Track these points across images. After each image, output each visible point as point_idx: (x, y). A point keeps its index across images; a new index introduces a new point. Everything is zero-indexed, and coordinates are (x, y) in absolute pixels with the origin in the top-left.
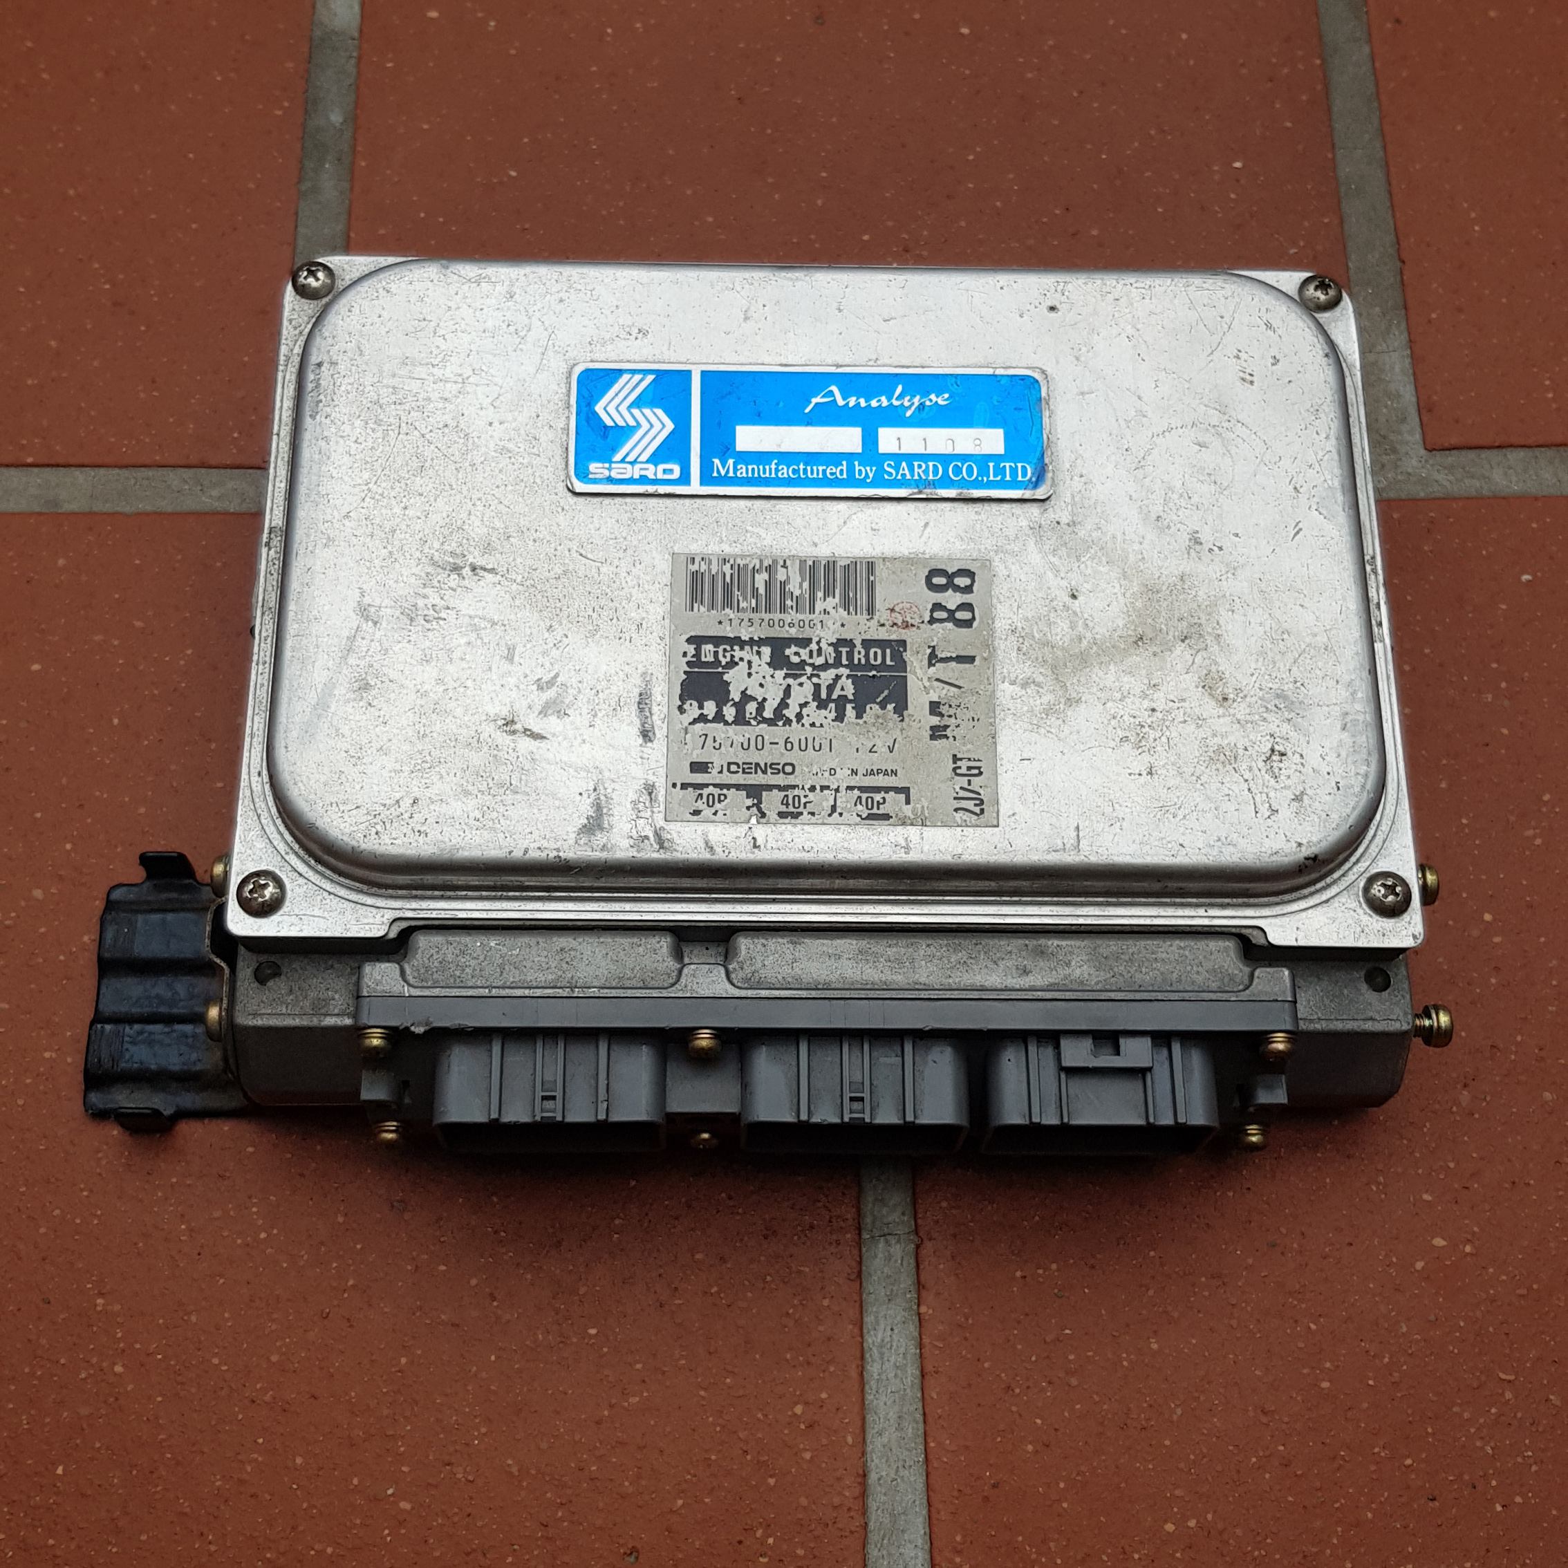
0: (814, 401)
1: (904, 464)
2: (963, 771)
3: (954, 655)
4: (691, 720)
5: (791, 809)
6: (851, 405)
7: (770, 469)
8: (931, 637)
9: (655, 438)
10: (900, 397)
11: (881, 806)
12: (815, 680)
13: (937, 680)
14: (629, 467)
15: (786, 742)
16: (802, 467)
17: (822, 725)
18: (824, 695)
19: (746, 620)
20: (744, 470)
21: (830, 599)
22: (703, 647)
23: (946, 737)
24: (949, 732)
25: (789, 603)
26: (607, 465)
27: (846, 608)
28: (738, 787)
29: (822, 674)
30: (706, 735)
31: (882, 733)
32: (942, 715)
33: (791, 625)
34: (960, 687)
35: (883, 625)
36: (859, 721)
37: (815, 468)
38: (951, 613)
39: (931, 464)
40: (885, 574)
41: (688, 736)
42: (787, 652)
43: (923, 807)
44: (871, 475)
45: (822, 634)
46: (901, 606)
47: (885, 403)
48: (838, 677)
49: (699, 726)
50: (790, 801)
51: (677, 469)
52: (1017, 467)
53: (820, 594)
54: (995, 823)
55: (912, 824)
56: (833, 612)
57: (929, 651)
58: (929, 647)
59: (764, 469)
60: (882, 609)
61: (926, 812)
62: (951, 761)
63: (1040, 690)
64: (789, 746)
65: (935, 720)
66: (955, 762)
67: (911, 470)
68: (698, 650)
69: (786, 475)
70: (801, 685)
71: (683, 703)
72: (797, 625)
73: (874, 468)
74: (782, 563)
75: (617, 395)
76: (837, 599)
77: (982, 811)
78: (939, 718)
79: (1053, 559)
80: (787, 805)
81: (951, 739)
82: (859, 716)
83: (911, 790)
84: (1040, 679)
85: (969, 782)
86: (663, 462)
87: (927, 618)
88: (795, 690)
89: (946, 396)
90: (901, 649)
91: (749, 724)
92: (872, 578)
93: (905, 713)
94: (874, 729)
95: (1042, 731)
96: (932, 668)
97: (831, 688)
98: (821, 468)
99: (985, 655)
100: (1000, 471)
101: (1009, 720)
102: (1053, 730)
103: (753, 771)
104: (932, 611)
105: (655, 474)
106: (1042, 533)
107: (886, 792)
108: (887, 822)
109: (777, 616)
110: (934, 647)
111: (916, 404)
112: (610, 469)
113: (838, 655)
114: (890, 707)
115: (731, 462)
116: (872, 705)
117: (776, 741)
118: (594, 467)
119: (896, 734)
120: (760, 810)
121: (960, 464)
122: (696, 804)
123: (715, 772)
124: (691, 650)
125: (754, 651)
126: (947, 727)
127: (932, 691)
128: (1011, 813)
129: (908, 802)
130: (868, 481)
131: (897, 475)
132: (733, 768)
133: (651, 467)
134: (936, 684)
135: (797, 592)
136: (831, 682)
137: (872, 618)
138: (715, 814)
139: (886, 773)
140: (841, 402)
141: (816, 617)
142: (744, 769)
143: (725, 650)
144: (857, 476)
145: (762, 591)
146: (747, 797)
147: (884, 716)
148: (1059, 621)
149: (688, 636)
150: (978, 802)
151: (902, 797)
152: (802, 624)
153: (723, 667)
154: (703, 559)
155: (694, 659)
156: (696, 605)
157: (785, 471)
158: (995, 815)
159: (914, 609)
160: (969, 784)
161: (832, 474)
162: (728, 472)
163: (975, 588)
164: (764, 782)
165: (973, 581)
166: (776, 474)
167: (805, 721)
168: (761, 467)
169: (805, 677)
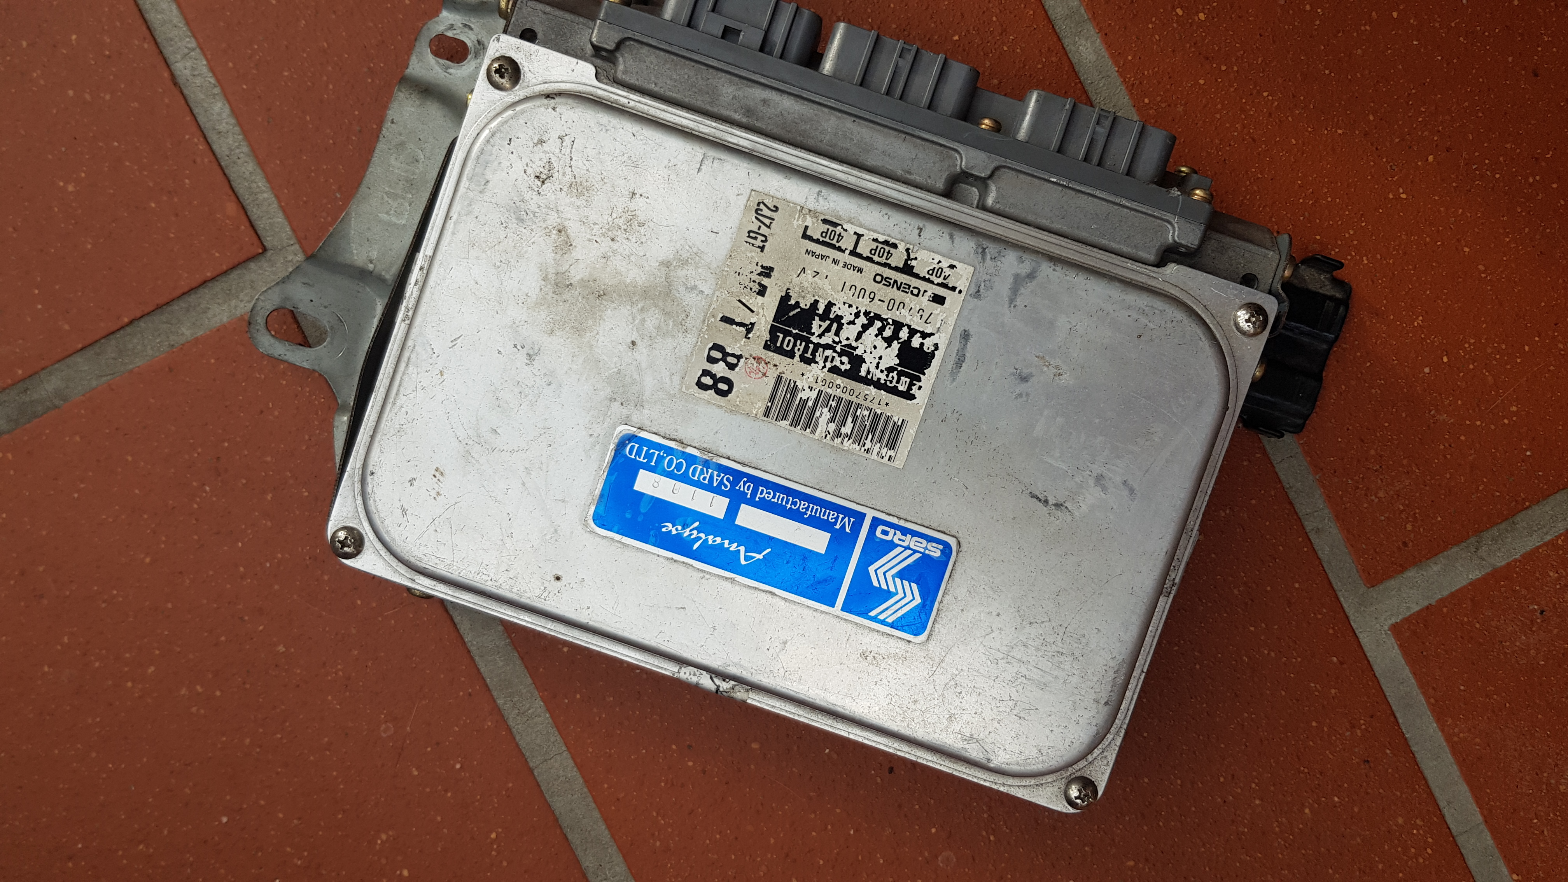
0: (760, 556)
1: (715, 485)
2: (760, 238)
3: (734, 326)
4: (932, 337)
5: (887, 248)
6: (736, 544)
7: (811, 512)
8: (745, 345)
9: (886, 563)
10: (700, 538)
11: (826, 231)
12: (837, 339)
13: (752, 311)
14: (912, 546)
15: (873, 299)
16: (789, 506)
17: (844, 303)
18: (835, 325)
19: (868, 401)
20: (831, 516)
21: (805, 398)
22: (905, 390)
23: (762, 267)
24: (760, 269)
25: (834, 404)
26: (927, 552)
27: (796, 387)
28: (917, 276)
29: (831, 343)
30: (926, 322)
31: (806, 285)
32: (760, 284)
33: (838, 386)
34: (740, 301)
35: (775, 365)
36: (818, 299)
37: (780, 502)
38: (724, 360)
39: (696, 478)
40: (759, 404)
41: (938, 325)
42: (848, 367)
43: (798, 221)
44: (742, 483)
45: (819, 372)
46: (757, 376)
47: (711, 538)
48: (820, 336)
49: (928, 331)
50: (886, 254)
51: (878, 533)
52: (635, 456)
53: (810, 403)
54: (753, 193)
55: (810, 211)
56: (806, 388)
57: (750, 335)
58: (749, 338)
59: (816, 513)
60: (770, 377)
61: (797, 217)
62: (766, 248)
63: (684, 281)
64: (872, 296)
65: (765, 281)
66: (764, 246)
67: (711, 477)
68: (910, 388)
69: (803, 503)
70: (848, 339)
71: (933, 351)
72: (835, 385)
73: (737, 488)
74: (828, 436)
75: (901, 607)
76: (799, 396)
77: (759, 204)
78: (762, 282)
79: (637, 377)
80: (889, 252)
81: (760, 264)
82: (816, 302)
83: (801, 235)
84: (682, 289)
86: (887, 541)
87: (742, 360)
88: (853, 336)
89: (664, 530)
90: (769, 343)
91: (893, 321)
92: (769, 404)
93: (784, 294)
94: (810, 290)
95: (695, 250)
96: (753, 322)
97: (828, 329)
98: (775, 500)
99: (713, 320)
100: (649, 456)
101: (714, 265)
102: (688, 248)
103: (903, 285)
104: (736, 365)
105: (895, 534)
106: (637, 400)
107: (818, 239)
108: (827, 217)
109: (846, 397)
110: (746, 337)
111: (688, 530)
112: (926, 548)
113: (814, 354)
114: (792, 302)
115: (838, 527)
116: (804, 307)
117: (880, 302)
118: (937, 554)
119: (796, 280)
120: (909, 255)
121: (675, 471)
122: (950, 273)
123: (929, 293)
124: (914, 389)
125: (871, 375)
126: (759, 274)
127: (760, 305)
128: (739, 197)
129: (806, 227)
130: (745, 479)
131: (723, 477)
132: (915, 292)
134: (754, 309)
135: (826, 410)
136: (826, 334)
137: (781, 373)
138: (940, 262)
139: (813, 254)
140: (742, 549)
141: (818, 387)
142: (909, 289)
143: (891, 382)
144: (752, 485)
145: (850, 419)
146: (913, 267)
147: (799, 295)
148: (652, 328)
149: (913, 401)
150: (759, 212)
151: (808, 233)
152: (831, 386)
153: (896, 369)
154: (883, 458)
155: (914, 382)
156: (899, 423)
157: (802, 506)
158: (751, 199)
159: (748, 370)
160: (760, 227)
161: (769, 493)
162: (843, 519)
163: (700, 372)
164: (899, 274)
165: (699, 378)
166: (809, 506)
167: (854, 310)
168: (818, 515)
169: (843, 344)
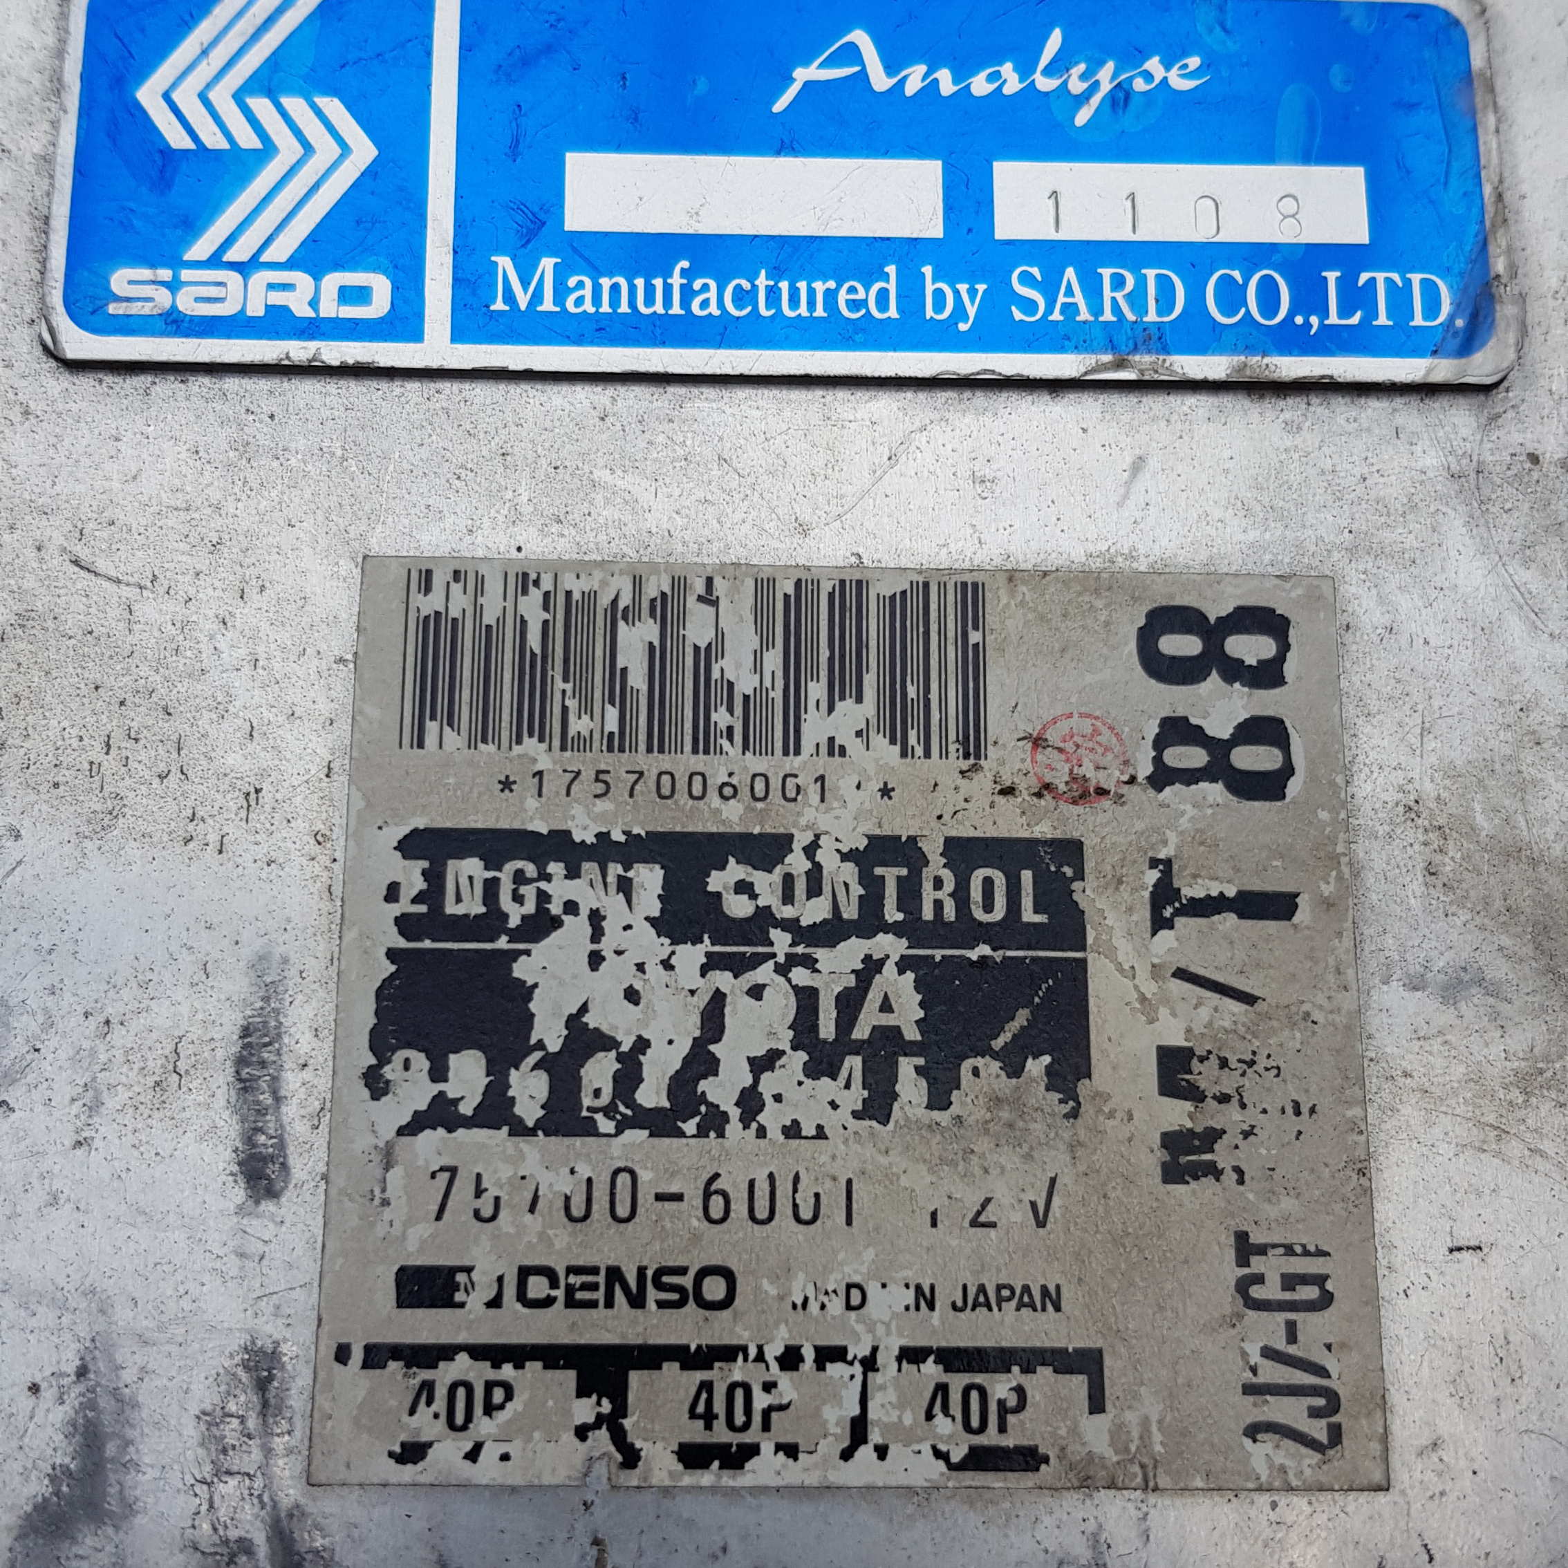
0: (802, 75)
1: (1070, 273)
2: (1270, 1291)
3: (1231, 892)
4: (406, 1119)
5: (720, 1434)
6: (912, 87)
7: (668, 289)
8: (1157, 830)
9: (315, 187)
10: (1058, 66)
11: (1011, 1419)
12: (800, 976)
13: (1182, 974)
14: (233, 278)
15: (707, 1195)
16: (762, 281)
17: (821, 1134)
18: (827, 1029)
19: (588, 774)
20: (587, 292)
21: (846, 706)
22: (452, 864)
23: (1214, 1171)
24: (1221, 1155)
25: (721, 717)
26: (165, 274)
27: (897, 736)
28: (552, 1356)
29: (820, 953)
30: (453, 1171)
31: (1008, 1158)
32: (1195, 1095)
33: (728, 791)
34: (1249, 999)
35: (1008, 791)
36: (936, 1115)
37: (802, 285)
38: (1219, 749)
39: (1151, 273)
40: (1014, 625)
41: (395, 1176)
42: (717, 881)
43: (1145, 1422)
44: (972, 311)
45: (824, 822)
46: (1064, 727)
47: (1013, 85)
48: (872, 966)
49: (432, 1138)
50: (719, 1406)
51: (381, 287)
52: (1408, 283)
53: (816, 690)
54: (1377, 1477)
55: (1112, 1485)
56: (854, 746)
57: (1153, 876)
58: (1154, 863)
59: (649, 290)
60: (1008, 739)
61: (1157, 1437)
62: (1231, 1254)
63: (1503, 1007)
64: (717, 1204)
65: (1177, 1114)
66: (1243, 1261)
67: (1093, 290)
68: (435, 878)
69: (714, 310)
70: (756, 992)
71: (383, 1060)
72: (745, 792)
73: (981, 288)
74: (700, 587)
75: (205, 53)
76: (869, 707)
77: (1336, 1434)
78: (1188, 1106)
79: (1525, 576)
80: (709, 1418)
81: (1230, 1177)
82: (939, 1100)
83: (1108, 1362)
84: (1498, 970)
85: (1292, 1334)
86: (338, 266)
87: (1145, 769)
88: (739, 1011)
89: (1194, 62)
90: (1068, 871)
91: (588, 1129)
92: (974, 637)
93: (1084, 1088)
94: (983, 1145)
95: (1515, 1148)
96: (1164, 934)
97: (850, 1003)
98: (819, 287)
99: (1327, 889)
100: (1356, 297)
101: (1410, 1112)
102: (1547, 1146)
103: (600, 1295)
104: (1160, 744)
105: (314, 303)
106: (1486, 491)
107: (1028, 1369)
108: (1029, 1479)
109: (684, 762)
110: (1168, 862)
111: (1106, 87)
112: (173, 286)
113: (873, 886)
114: (1036, 1067)
115: (547, 264)
116: (979, 1062)
117: (674, 1188)
118: (122, 280)
119: (1056, 1161)
120: (619, 1437)
121: (1236, 274)
122: (414, 1421)
123: (475, 1301)
124: (412, 876)
125: (611, 879)
126: (1212, 1136)
127: (1163, 1012)
128: (1425, 1440)
129: (1097, 1404)
130: (963, 327)
131: (1050, 309)
132: (537, 1287)
133: (302, 280)
134: (1179, 987)
135: (746, 684)
136: (851, 981)
137: (976, 768)
138: (473, 1455)
139: (1025, 1300)
140: (880, 81)
141: (804, 765)
142: (570, 1290)
143: (519, 878)
144: (929, 313)
145: (637, 679)
146: (582, 1393)
147: (1016, 1102)
148: (1550, 777)
149: (406, 830)
150: (1321, 1402)
151: (1078, 1384)
152: (759, 786)
153: (514, 936)
154: (456, 573)
155: (423, 909)
156: (432, 727)
157: (712, 294)
158: (1375, 1447)
159: (1106, 737)
160: (1292, 1337)
161: (854, 305)
162: (537, 297)
163: (1290, 669)
164: (634, 1338)
165: (1284, 647)
166: (685, 303)
167: (771, 1117)
168: (640, 282)
169: (770, 964)
